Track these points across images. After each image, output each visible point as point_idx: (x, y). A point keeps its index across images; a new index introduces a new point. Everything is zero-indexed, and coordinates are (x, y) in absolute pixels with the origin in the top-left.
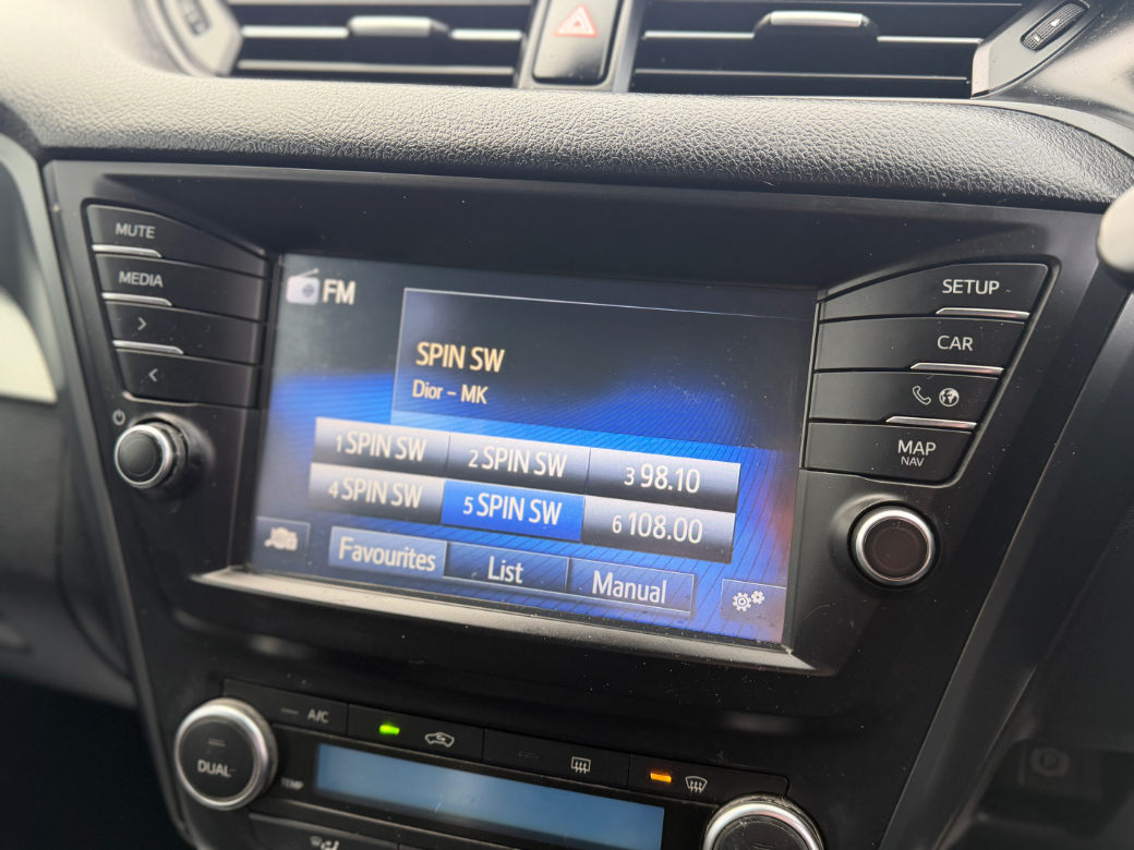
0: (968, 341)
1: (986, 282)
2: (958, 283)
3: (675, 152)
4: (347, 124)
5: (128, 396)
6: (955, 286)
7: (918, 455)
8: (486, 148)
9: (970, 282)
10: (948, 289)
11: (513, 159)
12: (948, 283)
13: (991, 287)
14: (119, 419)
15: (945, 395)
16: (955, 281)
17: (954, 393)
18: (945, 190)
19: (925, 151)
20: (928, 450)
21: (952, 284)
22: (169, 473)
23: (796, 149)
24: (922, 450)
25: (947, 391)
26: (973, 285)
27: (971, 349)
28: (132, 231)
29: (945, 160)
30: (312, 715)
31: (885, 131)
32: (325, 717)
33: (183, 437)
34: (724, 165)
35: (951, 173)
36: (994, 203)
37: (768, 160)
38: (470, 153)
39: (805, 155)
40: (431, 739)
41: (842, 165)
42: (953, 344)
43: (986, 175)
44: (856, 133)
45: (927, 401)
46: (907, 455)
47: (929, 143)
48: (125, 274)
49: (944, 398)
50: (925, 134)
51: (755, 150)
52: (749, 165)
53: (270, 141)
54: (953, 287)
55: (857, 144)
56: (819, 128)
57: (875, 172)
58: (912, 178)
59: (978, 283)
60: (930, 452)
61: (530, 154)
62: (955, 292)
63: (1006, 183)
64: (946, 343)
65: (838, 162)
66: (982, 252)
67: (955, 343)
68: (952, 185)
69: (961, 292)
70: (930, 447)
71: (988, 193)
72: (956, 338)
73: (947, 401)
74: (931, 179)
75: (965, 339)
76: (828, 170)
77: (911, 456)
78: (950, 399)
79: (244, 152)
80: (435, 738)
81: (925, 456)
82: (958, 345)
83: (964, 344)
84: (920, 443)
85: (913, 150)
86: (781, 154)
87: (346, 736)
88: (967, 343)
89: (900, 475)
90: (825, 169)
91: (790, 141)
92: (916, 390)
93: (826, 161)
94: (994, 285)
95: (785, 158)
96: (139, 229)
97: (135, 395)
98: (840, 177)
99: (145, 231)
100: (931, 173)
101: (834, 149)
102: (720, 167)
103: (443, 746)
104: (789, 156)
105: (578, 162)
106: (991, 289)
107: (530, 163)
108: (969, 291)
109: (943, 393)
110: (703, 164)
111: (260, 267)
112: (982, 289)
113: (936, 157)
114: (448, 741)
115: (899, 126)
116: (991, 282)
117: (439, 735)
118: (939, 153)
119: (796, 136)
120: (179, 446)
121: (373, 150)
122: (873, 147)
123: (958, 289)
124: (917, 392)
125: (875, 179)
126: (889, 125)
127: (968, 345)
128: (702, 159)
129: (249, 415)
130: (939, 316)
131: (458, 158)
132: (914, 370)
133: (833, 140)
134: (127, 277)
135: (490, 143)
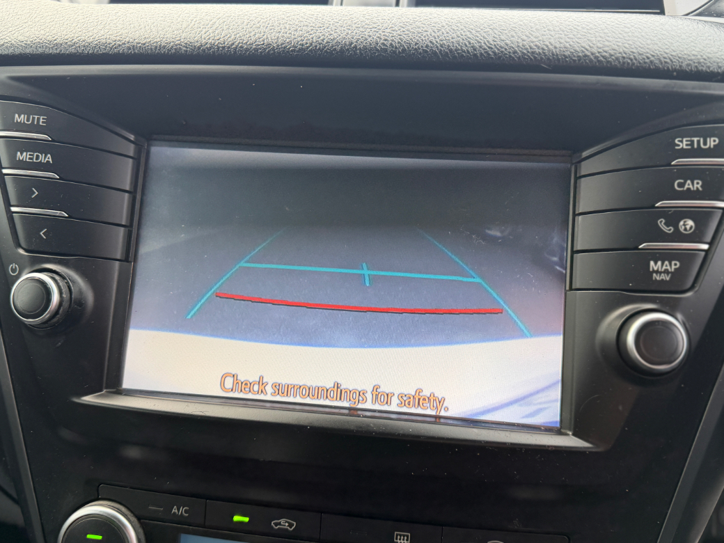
0: (698, 183)
1: (708, 139)
2: (687, 141)
3: (470, 43)
4: (207, 29)
5: (21, 251)
6: (685, 143)
7: (666, 272)
8: (320, 44)
9: (695, 139)
10: (679, 145)
11: (342, 51)
12: (679, 141)
13: (712, 142)
14: (14, 271)
15: (684, 225)
16: (684, 140)
17: (690, 223)
18: (675, 70)
19: (658, 42)
20: (673, 267)
21: (682, 141)
22: (56, 312)
23: (562, 41)
24: (669, 268)
25: (685, 222)
26: (699, 142)
27: (700, 189)
28: (28, 120)
29: (673, 48)
30: (175, 510)
31: (627, 30)
32: (186, 511)
33: (67, 283)
34: (510, 52)
35: (679, 58)
36: (710, 80)
37: (543, 49)
38: (308, 47)
39: (570, 45)
40: (276, 524)
41: (599, 52)
42: (686, 186)
43: (705, 59)
44: (605, 31)
45: (670, 230)
46: (657, 272)
47: (660, 37)
48: (21, 154)
49: (683, 227)
50: (656, 32)
51: (533, 42)
52: (528, 52)
53: (144, 44)
54: (683, 144)
55: (607, 38)
56: (577, 27)
57: (624, 58)
58: (651, 62)
59: (702, 140)
60: (675, 269)
61: (355, 47)
62: (685, 147)
63: (720, 64)
64: (681, 185)
65: (594, 50)
66: (703, 117)
67: (689, 184)
68: (680, 66)
69: (689, 147)
70: (675, 265)
71: (707, 72)
72: (689, 182)
73: (685, 229)
74: (666, 62)
75: (695, 182)
76: (588, 56)
77: (661, 273)
78: (688, 227)
79: (123, 54)
80: (280, 524)
81: (671, 272)
82: (691, 186)
83: (695, 185)
84: (667, 263)
85: (649, 42)
86: (552, 45)
87: (204, 527)
88: (697, 185)
89: (653, 288)
90: (586, 56)
91: (557, 36)
92: (661, 222)
93: (587, 50)
94: (714, 141)
95: (555, 48)
96: (33, 118)
97: (26, 251)
98: (598, 61)
99: (38, 119)
100: (665, 58)
101: (591, 41)
102: (506, 54)
103: (287, 529)
104: (558, 46)
105: (394, 52)
106: (712, 144)
107: (356, 54)
108: (696, 146)
109: (682, 223)
110: (493, 52)
111: (131, 149)
112: (705, 144)
113: (667, 47)
114: (291, 525)
115: (636, 26)
116: (712, 139)
117: (282, 521)
118: (668, 44)
119: (561, 32)
120: (65, 290)
121: (229, 47)
122: (619, 40)
123: (687, 145)
124: (661, 223)
125: (624, 63)
126: (628, 26)
127: (699, 186)
128: (492, 48)
129: (121, 267)
130: (674, 165)
131: (298, 51)
132: (658, 207)
133: (589, 35)
134: (24, 156)
135: (323, 40)
